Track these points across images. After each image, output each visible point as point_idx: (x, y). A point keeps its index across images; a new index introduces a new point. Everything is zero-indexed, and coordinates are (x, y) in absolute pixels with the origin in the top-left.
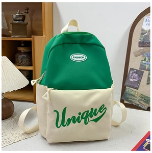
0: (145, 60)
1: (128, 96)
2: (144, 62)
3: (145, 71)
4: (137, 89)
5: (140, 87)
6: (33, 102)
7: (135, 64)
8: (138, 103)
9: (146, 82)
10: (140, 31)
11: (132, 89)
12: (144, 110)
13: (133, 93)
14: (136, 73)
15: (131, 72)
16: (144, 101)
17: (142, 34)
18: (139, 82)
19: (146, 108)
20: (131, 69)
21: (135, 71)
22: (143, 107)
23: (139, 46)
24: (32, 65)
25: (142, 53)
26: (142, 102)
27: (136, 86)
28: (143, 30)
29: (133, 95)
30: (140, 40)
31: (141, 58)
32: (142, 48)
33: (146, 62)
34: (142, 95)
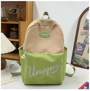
1: (76, 59)
2: (86, 39)
3: (87, 45)
4: (82, 55)
5: (83, 54)
7: (81, 40)
8: (82, 64)
9: (87, 51)
11: (78, 55)
12: (85, 68)
13: (79, 58)
14: (81, 45)
15: (78, 45)
16: (85, 63)
17: (86, 22)
18: (83, 51)
19: (87, 67)
20: (78, 43)
21: (81, 44)
22: (84, 66)
23: (84, 29)
25: (85, 34)
26: (84, 63)
27: (81, 53)
28: (86, 19)
30: (85, 25)
31: (84, 36)
32: (85, 31)
34: (84, 59)
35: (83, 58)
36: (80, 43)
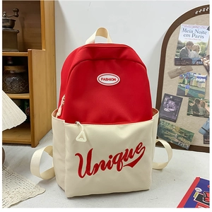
0: (184, 83)
1: (163, 131)
2: (182, 85)
3: (184, 98)
4: (175, 121)
5: (178, 119)
6: (30, 145)
7: (170, 88)
8: (177, 141)
9: (186, 112)
10: (177, 44)
11: (168, 122)
12: (185, 149)
13: (169, 127)
14: (173, 100)
15: (166, 99)
16: (184, 137)
17: (179, 48)
18: (177, 112)
19: (188, 147)
20: (166, 95)
21: (171, 97)
22: (183, 145)
23: (176, 65)
25: (180, 74)
26: (182, 139)
27: (173, 118)
28: (179, 43)
29: (170, 130)
30: (176, 56)
31: (177, 80)
32: (179, 67)
33: (185, 86)
34: (181, 129)
35: (179, 126)
36: (169, 96)
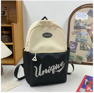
0: (78, 36)
1: (70, 57)
3: (78, 43)
4: (75, 53)
5: (76, 51)
7: (73, 39)
8: (76, 61)
9: (79, 49)
10: (74, 20)
11: (72, 53)
13: (72, 55)
14: (74, 44)
15: (71, 43)
17: (76, 22)
18: (75, 49)
19: (81, 63)
20: (71, 42)
22: (79, 62)
23: (74, 29)
24: (12, 42)
25: (76, 33)
26: (78, 60)
27: (74, 51)
28: (75, 20)
29: (73, 56)
30: (75, 25)
31: (75, 35)
32: (76, 30)
33: (78, 38)
35: (77, 55)
36: (72, 42)
